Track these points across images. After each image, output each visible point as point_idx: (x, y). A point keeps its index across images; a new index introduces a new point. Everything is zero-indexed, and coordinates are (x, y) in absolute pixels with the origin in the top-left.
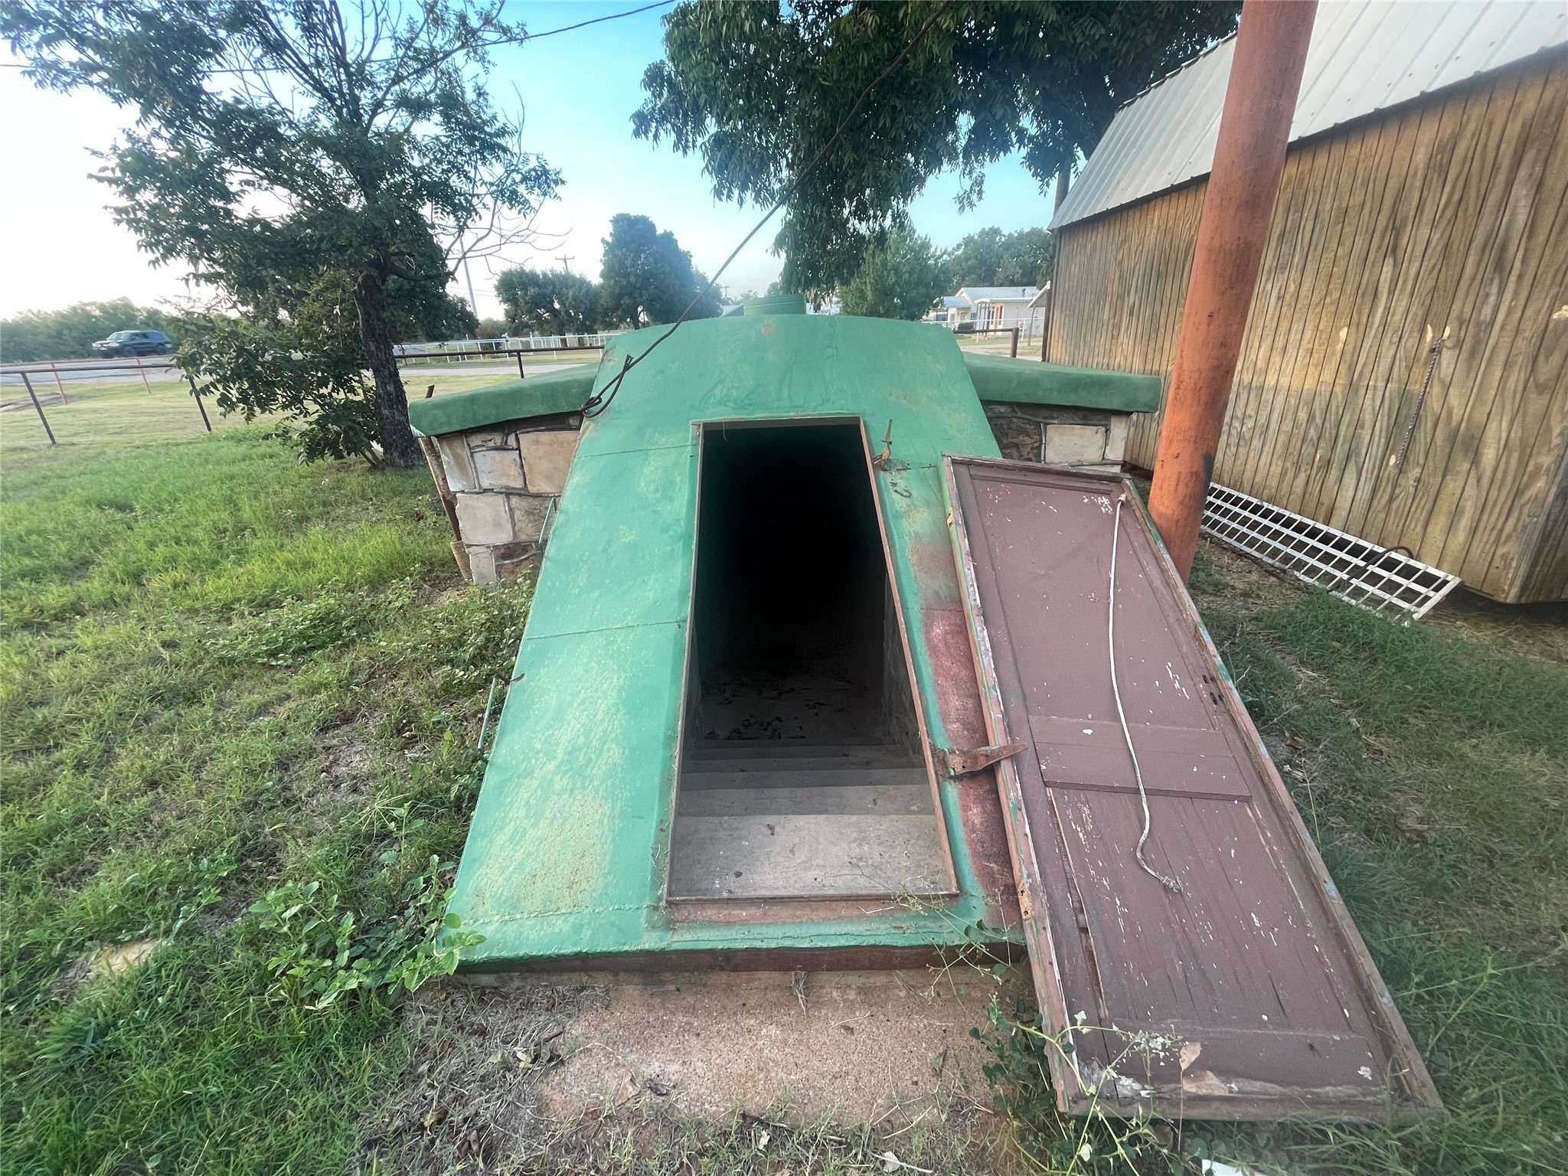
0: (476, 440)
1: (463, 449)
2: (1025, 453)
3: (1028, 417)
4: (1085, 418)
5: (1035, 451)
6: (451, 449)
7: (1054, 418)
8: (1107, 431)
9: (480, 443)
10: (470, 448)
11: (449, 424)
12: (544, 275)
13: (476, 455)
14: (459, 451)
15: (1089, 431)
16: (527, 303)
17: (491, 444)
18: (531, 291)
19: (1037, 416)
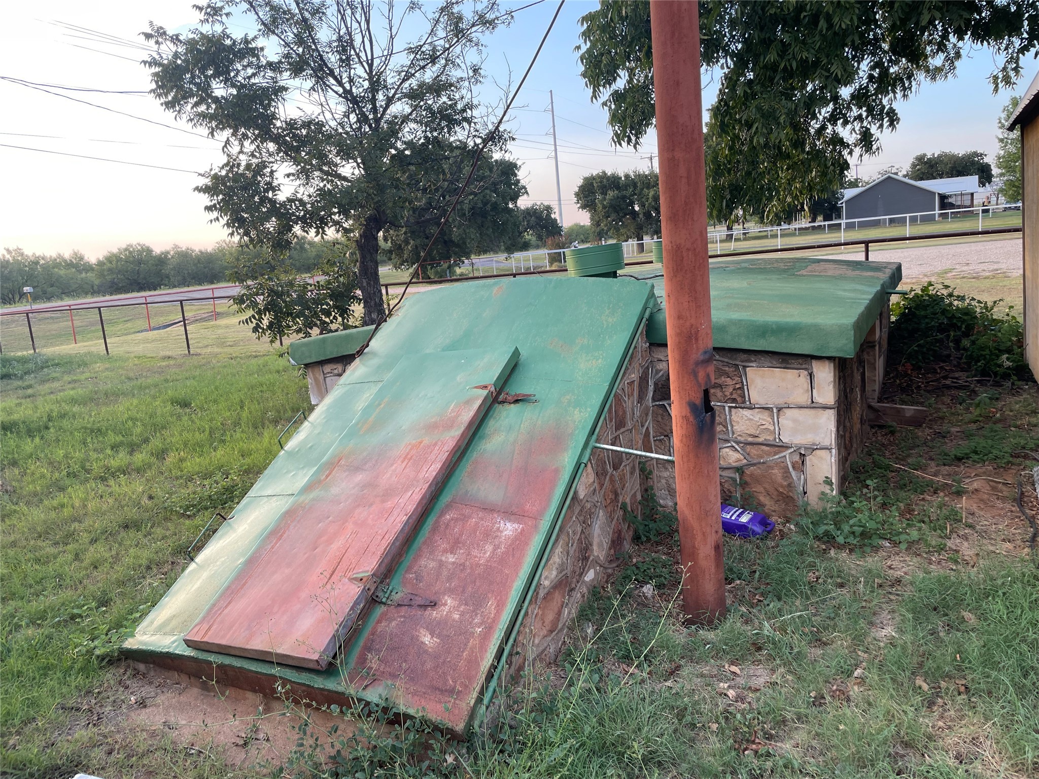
0: (327, 368)
1: (320, 375)
2: (728, 393)
3: (726, 360)
4: (784, 361)
5: (739, 392)
6: (313, 374)
7: (752, 362)
8: (811, 375)
9: (330, 371)
10: (324, 374)
11: (310, 357)
12: (627, 176)
13: (327, 379)
14: (317, 376)
15: (791, 374)
16: (604, 207)
17: (336, 372)
18: (611, 194)
19: (735, 359)
